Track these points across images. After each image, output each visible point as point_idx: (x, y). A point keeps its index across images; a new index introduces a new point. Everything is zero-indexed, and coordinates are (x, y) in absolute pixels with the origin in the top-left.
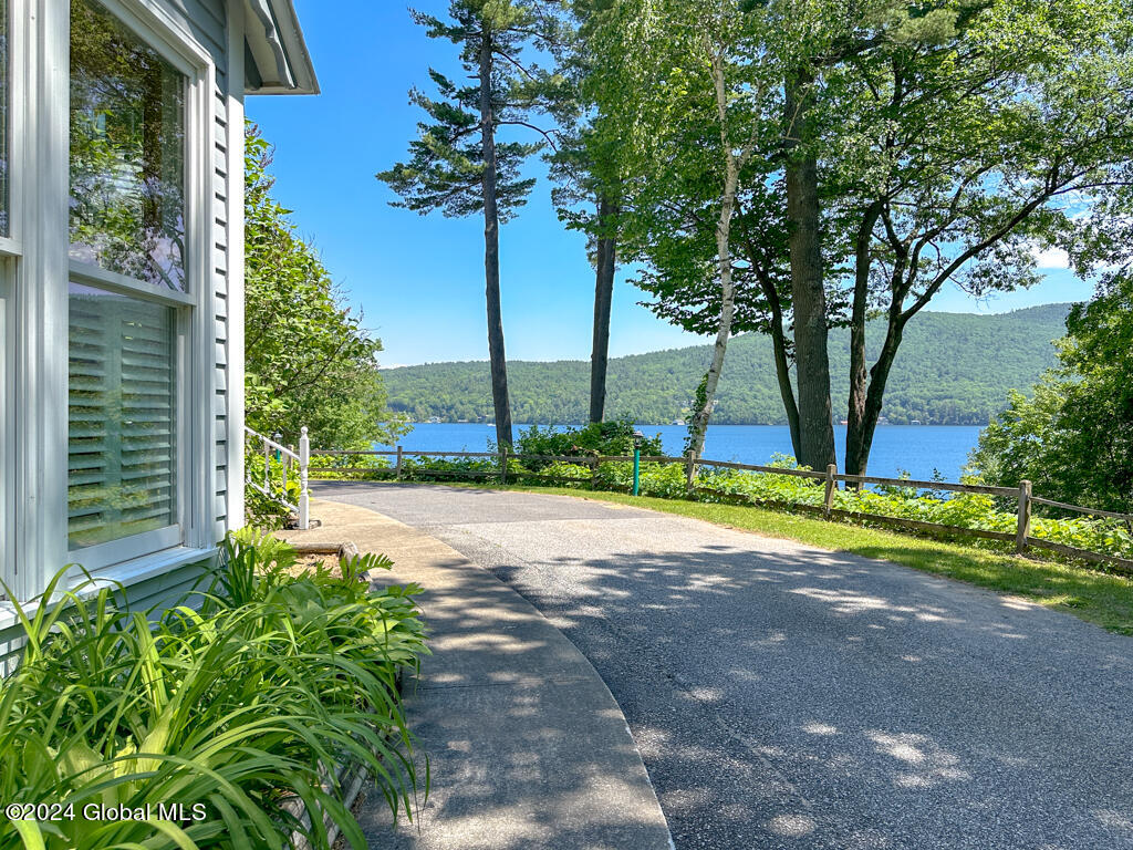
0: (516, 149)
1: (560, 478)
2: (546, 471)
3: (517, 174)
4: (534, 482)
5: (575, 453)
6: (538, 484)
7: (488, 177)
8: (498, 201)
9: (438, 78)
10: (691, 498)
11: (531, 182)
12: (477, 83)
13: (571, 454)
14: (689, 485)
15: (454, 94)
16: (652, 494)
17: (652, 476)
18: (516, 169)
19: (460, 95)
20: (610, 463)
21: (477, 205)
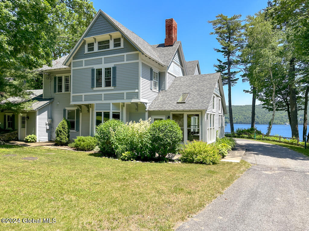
0: (235, 72)
1: (243, 137)
2: (241, 136)
3: (235, 77)
4: (239, 137)
5: (246, 133)
6: (240, 138)
7: (229, 79)
8: (231, 82)
9: (219, 60)
10: (263, 140)
11: (238, 79)
12: (227, 61)
13: (245, 133)
14: (263, 138)
15: (222, 63)
16: (257, 139)
17: (258, 137)
18: (235, 76)
19: (224, 63)
20: (251, 135)
21: (227, 83)
